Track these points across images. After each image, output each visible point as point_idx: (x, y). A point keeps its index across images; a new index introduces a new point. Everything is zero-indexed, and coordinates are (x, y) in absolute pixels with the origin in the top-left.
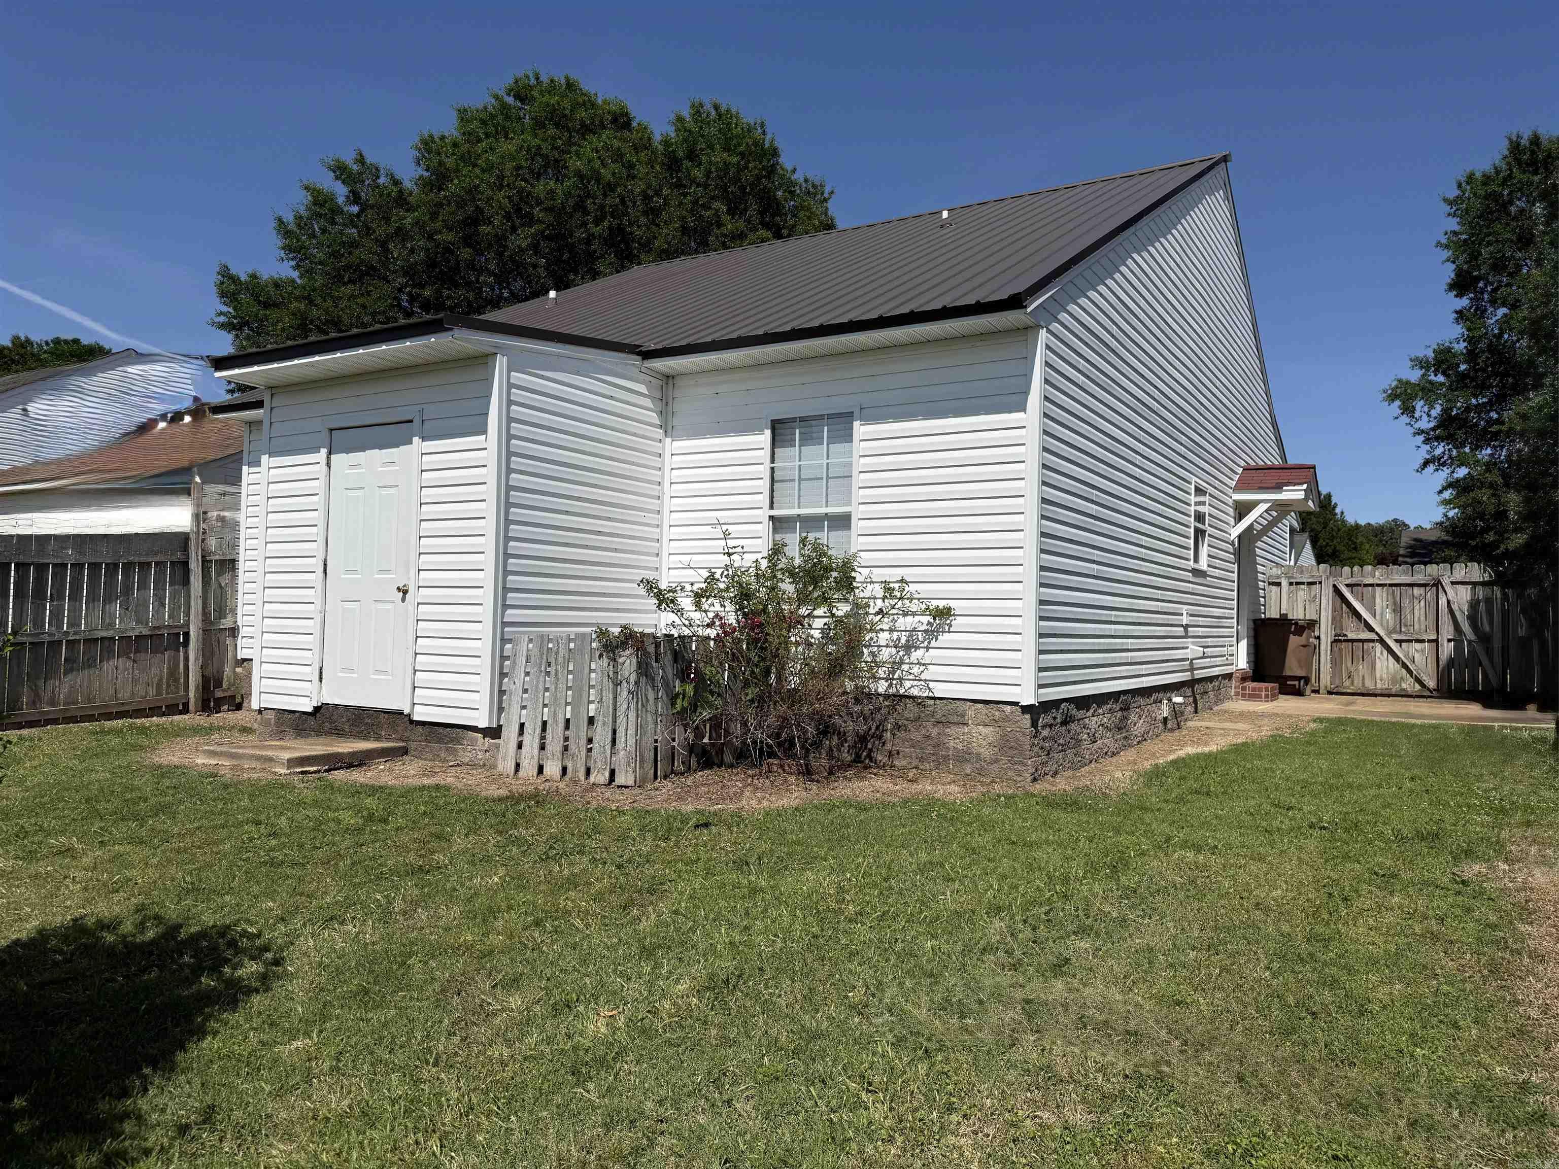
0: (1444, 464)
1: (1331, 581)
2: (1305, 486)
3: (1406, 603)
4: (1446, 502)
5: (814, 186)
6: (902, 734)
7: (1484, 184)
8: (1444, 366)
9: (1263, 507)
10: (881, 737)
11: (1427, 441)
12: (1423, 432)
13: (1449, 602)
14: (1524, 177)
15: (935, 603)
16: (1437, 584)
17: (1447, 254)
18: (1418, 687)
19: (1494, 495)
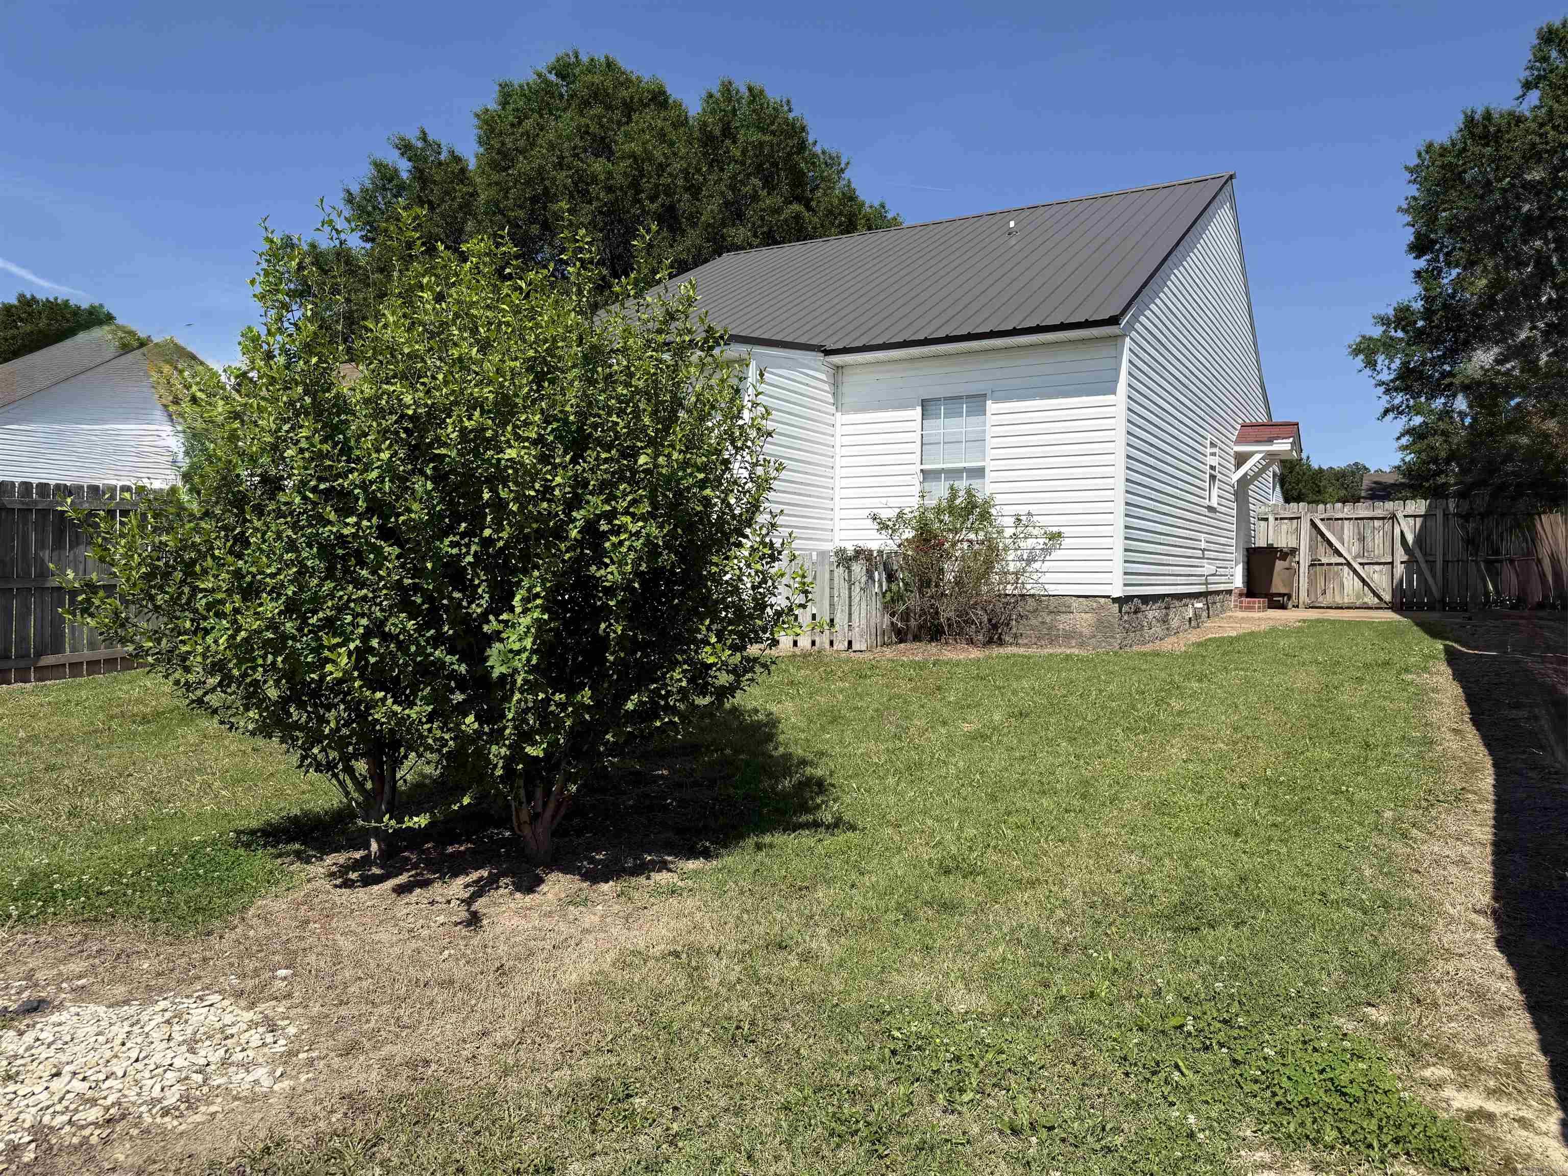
0: (1401, 413)
1: (1309, 516)
2: (1291, 440)
3: (1368, 533)
4: (1404, 448)
5: (830, 158)
6: (1024, 621)
7: (1441, 155)
8: (1403, 323)
9: (1257, 457)
10: (1008, 624)
11: (1387, 391)
12: (1383, 383)
13: (1402, 532)
14: (1477, 150)
15: (1051, 529)
16: (1393, 517)
17: (1409, 218)
18: (1376, 600)
19: (1445, 441)
